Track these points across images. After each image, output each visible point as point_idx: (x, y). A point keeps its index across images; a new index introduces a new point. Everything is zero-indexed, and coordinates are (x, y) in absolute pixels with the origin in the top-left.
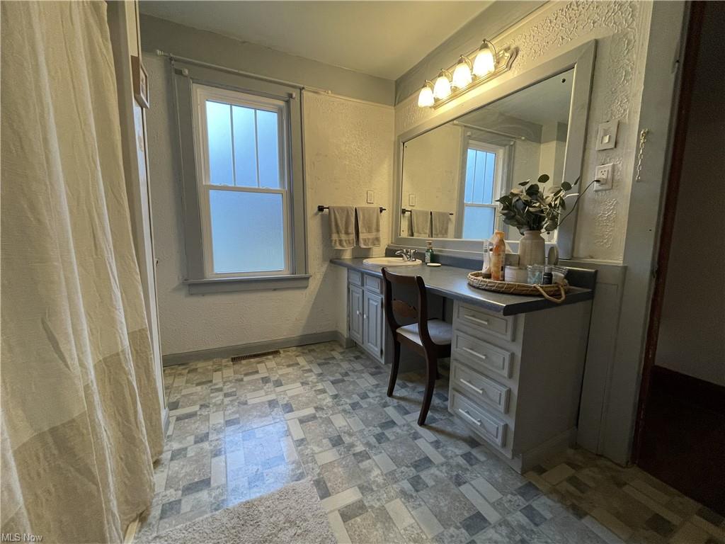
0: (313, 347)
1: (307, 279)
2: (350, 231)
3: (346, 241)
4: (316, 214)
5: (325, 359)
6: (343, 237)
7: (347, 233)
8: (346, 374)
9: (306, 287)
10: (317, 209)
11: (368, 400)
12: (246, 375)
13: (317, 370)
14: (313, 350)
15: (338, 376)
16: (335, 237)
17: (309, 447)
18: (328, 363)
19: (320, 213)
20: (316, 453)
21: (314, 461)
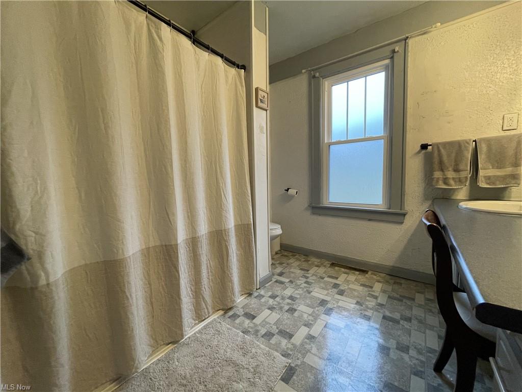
0: (403, 281)
1: (404, 215)
2: (461, 167)
3: (453, 179)
4: (419, 152)
5: (400, 296)
6: (450, 174)
7: (457, 170)
8: (409, 320)
9: (402, 223)
10: (419, 148)
11: (404, 355)
12: (329, 277)
13: (382, 299)
14: (401, 284)
15: (397, 316)
16: (437, 174)
17: (312, 345)
18: (402, 301)
19: (424, 151)
20: (310, 352)
21: (304, 356)
